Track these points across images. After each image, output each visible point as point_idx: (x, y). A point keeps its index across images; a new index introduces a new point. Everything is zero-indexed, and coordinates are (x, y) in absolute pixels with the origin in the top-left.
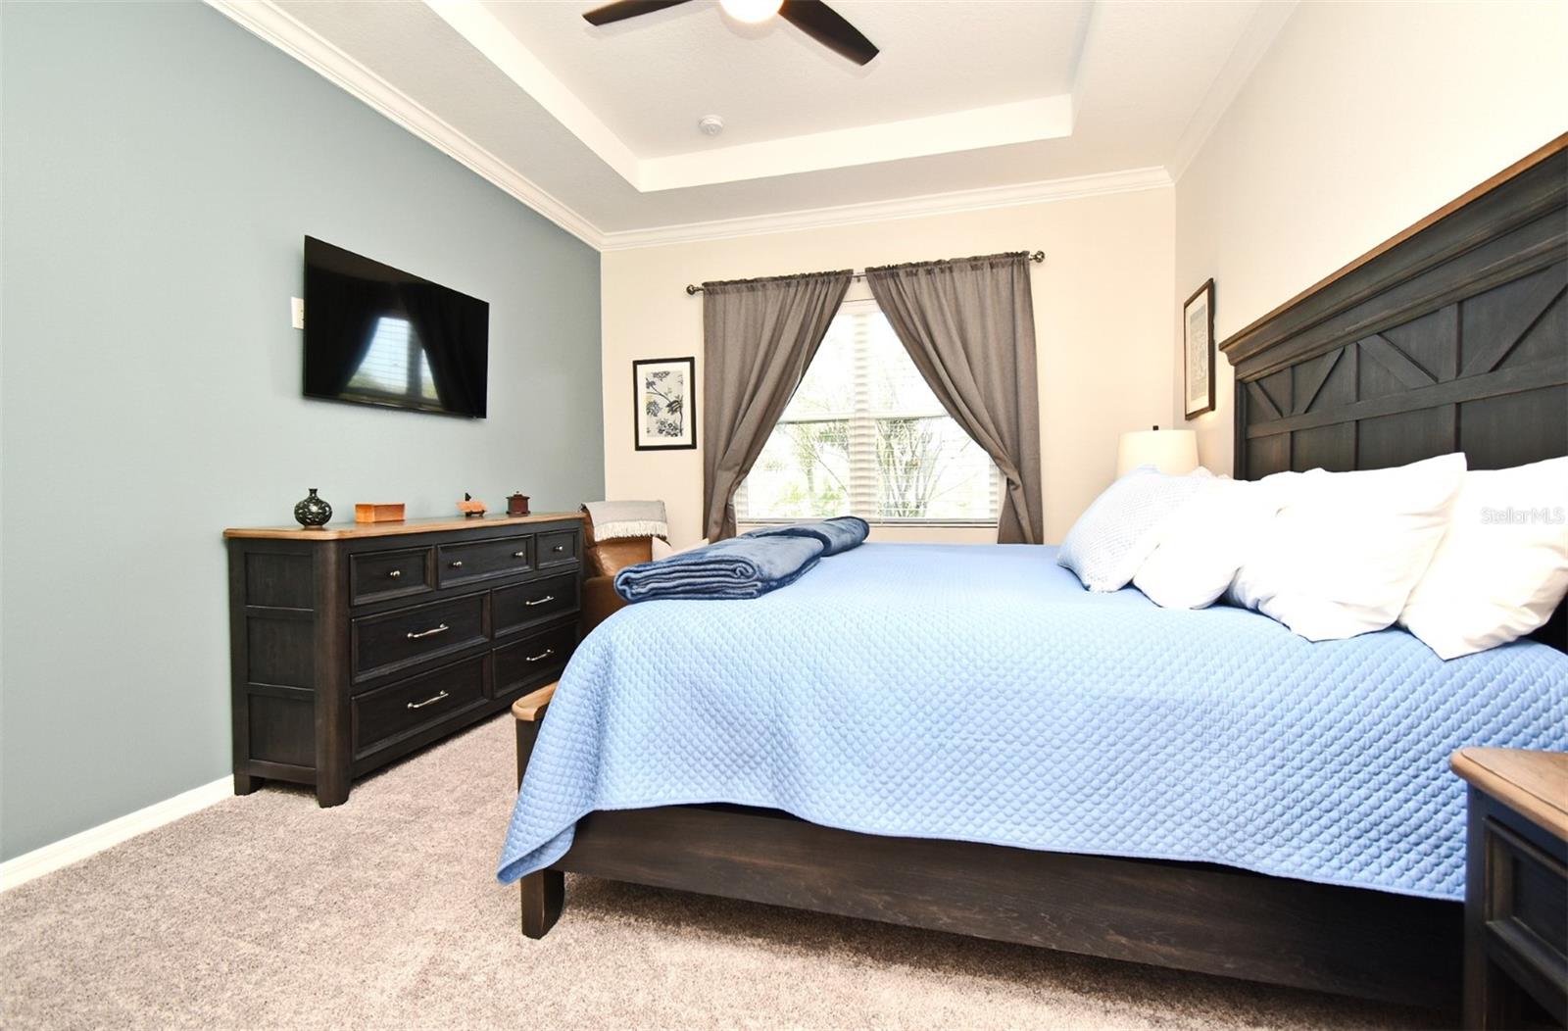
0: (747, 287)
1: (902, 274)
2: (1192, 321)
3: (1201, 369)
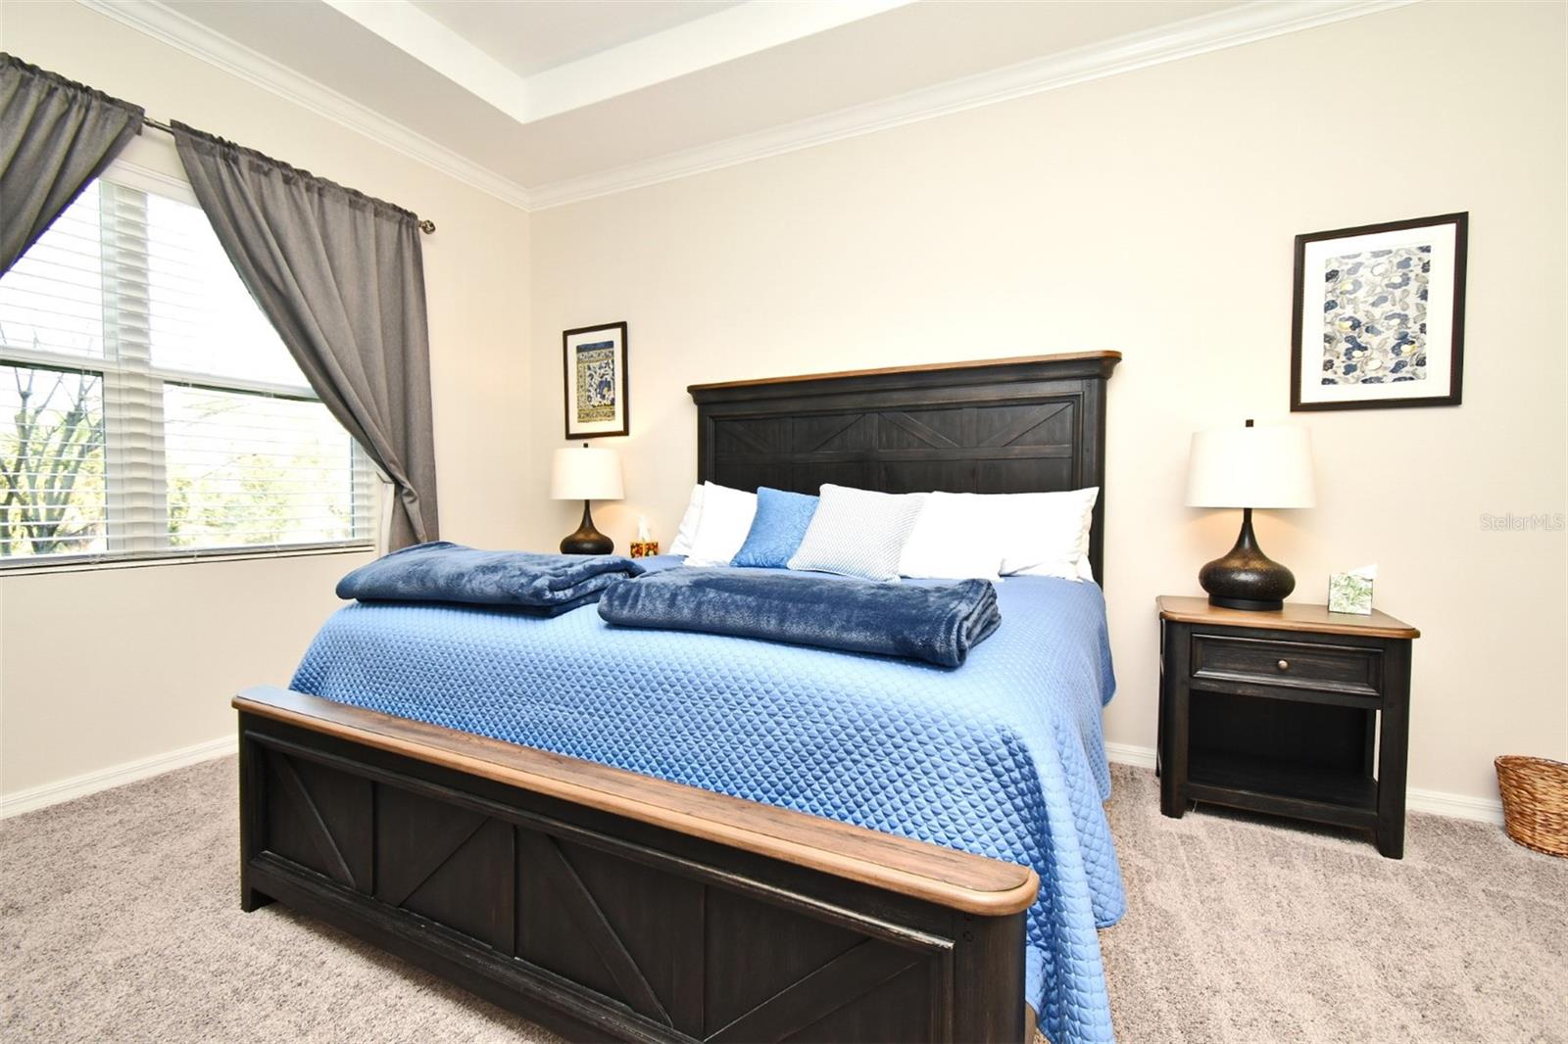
1: (243, 160)
2: (580, 349)
3: (603, 397)
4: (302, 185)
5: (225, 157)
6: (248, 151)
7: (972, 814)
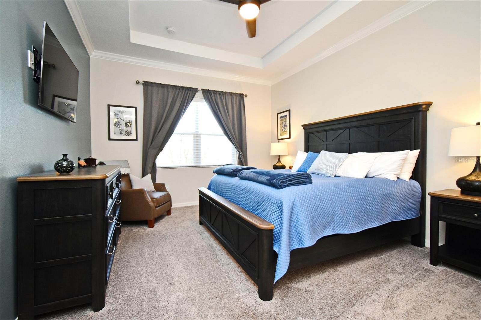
0: (161, 86)
1: (212, 93)
2: (280, 118)
3: (285, 129)
4: (222, 94)
5: (209, 93)
6: (213, 90)
7: (274, 216)
